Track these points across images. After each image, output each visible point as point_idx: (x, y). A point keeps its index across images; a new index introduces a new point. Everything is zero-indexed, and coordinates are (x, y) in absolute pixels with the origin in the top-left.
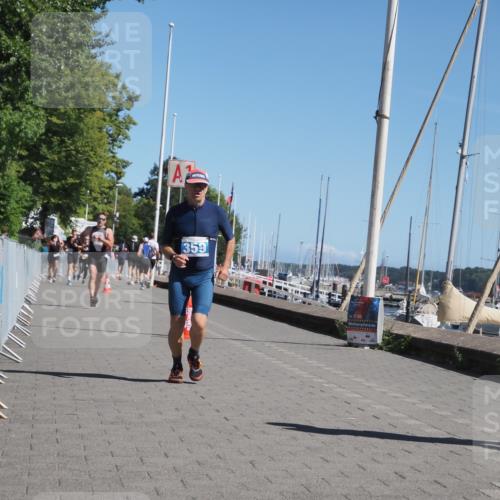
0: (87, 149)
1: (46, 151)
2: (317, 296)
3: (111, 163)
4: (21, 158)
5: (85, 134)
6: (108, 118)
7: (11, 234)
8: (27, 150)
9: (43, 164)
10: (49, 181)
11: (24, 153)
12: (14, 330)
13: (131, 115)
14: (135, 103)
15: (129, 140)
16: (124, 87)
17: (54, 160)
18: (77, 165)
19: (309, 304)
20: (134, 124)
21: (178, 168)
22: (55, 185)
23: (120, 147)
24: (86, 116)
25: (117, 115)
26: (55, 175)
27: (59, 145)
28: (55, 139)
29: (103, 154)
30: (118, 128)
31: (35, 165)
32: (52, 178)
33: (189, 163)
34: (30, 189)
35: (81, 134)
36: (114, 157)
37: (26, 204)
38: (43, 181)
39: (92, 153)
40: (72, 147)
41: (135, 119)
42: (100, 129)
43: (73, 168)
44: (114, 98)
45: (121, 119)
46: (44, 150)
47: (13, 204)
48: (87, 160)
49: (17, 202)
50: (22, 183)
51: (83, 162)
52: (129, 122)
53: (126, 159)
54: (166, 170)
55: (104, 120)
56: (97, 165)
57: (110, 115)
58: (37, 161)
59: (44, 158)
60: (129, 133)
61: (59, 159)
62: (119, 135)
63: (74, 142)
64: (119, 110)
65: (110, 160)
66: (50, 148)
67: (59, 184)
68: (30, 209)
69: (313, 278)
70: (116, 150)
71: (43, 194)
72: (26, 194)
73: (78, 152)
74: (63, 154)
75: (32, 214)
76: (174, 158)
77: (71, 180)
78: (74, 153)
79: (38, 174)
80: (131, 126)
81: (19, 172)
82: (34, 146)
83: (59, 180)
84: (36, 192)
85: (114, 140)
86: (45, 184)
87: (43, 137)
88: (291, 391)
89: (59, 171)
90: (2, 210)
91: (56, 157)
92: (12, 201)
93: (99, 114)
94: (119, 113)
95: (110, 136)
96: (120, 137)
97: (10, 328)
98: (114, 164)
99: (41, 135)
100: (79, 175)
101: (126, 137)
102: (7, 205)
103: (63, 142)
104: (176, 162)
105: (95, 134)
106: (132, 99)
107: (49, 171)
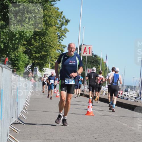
0: (50, 41)
1: (34, 42)
2: (140, 99)
3: (59, 47)
4: (24, 45)
5: (49, 35)
6: (58, 29)
7: (20, 74)
8: (26, 42)
9: (33, 47)
10: (35, 54)
11: (25, 43)
12: (22, 112)
13: (67, 28)
14: (68, 23)
15: (66, 37)
16: (64, 17)
17: (37, 45)
18: (46, 47)
19: (137, 102)
20: (68, 31)
21: (85, 48)
22: (37, 55)
23: (63, 40)
24: (49, 28)
25: (61, 28)
26: (37, 51)
27: (39, 39)
28: (37, 37)
29: (56, 43)
30: (62, 33)
31: (30, 47)
32: (36, 53)
33: (89, 47)
34: (27, 57)
35: (47, 35)
36: (60, 44)
37: (26, 63)
38: (33, 54)
39: (51, 43)
40: (44, 40)
41: (68, 29)
42: (55, 33)
43: (44, 49)
44: (60, 21)
45: (63, 29)
46: (33, 41)
47: (21, 63)
48: (50, 45)
49: (22, 62)
50: (24, 55)
51: (48, 46)
52: (66, 30)
53: (65, 45)
54: (80, 49)
55: (56, 30)
56: (53, 47)
57: (59, 28)
58: (30, 46)
59: (33, 45)
60: (66, 35)
61: (39, 45)
62: (62, 35)
63: (44, 39)
64: (62, 26)
65: (58, 45)
66: (35, 41)
67: (39, 55)
68: (27, 64)
69: (138, 91)
70: (61, 41)
71: (33, 59)
72: (26, 59)
73: (46, 42)
74: (41, 43)
75: (28, 67)
76: (84, 44)
77: (43, 53)
78: (45, 43)
79: (31, 51)
80: (67, 32)
81: (23, 50)
82: (29, 40)
83: (39, 53)
84: (30, 58)
85: (60, 38)
86: (33, 55)
87: (33, 37)
88: (131, 136)
89: (39, 50)
90: (17, 65)
91: (38, 44)
92: (20, 61)
93: (54, 27)
94: (62, 27)
95: (59, 36)
96: (63, 36)
97: (21, 111)
98: (60, 47)
99: (32, 36)
100: (46, 51)
101: (65, 36)
102: (19, 63)
103: (40, 38)
104: (84, 46)
105: (53, 35)
106: (67, 21)
107: (35, 50)
